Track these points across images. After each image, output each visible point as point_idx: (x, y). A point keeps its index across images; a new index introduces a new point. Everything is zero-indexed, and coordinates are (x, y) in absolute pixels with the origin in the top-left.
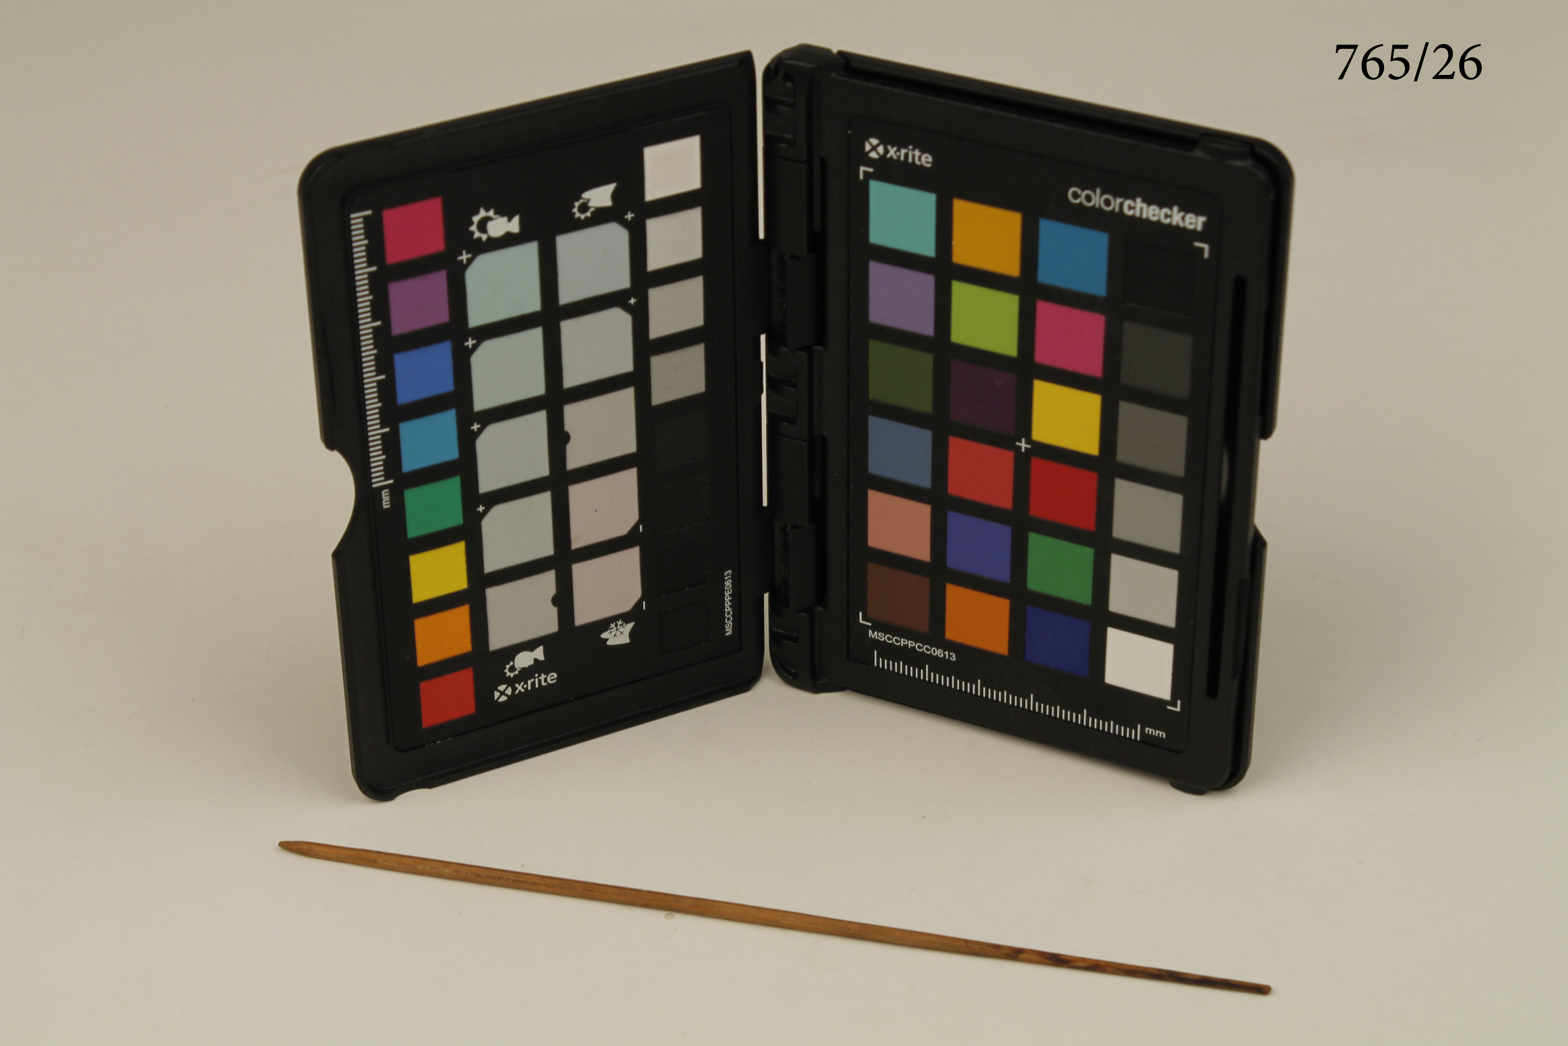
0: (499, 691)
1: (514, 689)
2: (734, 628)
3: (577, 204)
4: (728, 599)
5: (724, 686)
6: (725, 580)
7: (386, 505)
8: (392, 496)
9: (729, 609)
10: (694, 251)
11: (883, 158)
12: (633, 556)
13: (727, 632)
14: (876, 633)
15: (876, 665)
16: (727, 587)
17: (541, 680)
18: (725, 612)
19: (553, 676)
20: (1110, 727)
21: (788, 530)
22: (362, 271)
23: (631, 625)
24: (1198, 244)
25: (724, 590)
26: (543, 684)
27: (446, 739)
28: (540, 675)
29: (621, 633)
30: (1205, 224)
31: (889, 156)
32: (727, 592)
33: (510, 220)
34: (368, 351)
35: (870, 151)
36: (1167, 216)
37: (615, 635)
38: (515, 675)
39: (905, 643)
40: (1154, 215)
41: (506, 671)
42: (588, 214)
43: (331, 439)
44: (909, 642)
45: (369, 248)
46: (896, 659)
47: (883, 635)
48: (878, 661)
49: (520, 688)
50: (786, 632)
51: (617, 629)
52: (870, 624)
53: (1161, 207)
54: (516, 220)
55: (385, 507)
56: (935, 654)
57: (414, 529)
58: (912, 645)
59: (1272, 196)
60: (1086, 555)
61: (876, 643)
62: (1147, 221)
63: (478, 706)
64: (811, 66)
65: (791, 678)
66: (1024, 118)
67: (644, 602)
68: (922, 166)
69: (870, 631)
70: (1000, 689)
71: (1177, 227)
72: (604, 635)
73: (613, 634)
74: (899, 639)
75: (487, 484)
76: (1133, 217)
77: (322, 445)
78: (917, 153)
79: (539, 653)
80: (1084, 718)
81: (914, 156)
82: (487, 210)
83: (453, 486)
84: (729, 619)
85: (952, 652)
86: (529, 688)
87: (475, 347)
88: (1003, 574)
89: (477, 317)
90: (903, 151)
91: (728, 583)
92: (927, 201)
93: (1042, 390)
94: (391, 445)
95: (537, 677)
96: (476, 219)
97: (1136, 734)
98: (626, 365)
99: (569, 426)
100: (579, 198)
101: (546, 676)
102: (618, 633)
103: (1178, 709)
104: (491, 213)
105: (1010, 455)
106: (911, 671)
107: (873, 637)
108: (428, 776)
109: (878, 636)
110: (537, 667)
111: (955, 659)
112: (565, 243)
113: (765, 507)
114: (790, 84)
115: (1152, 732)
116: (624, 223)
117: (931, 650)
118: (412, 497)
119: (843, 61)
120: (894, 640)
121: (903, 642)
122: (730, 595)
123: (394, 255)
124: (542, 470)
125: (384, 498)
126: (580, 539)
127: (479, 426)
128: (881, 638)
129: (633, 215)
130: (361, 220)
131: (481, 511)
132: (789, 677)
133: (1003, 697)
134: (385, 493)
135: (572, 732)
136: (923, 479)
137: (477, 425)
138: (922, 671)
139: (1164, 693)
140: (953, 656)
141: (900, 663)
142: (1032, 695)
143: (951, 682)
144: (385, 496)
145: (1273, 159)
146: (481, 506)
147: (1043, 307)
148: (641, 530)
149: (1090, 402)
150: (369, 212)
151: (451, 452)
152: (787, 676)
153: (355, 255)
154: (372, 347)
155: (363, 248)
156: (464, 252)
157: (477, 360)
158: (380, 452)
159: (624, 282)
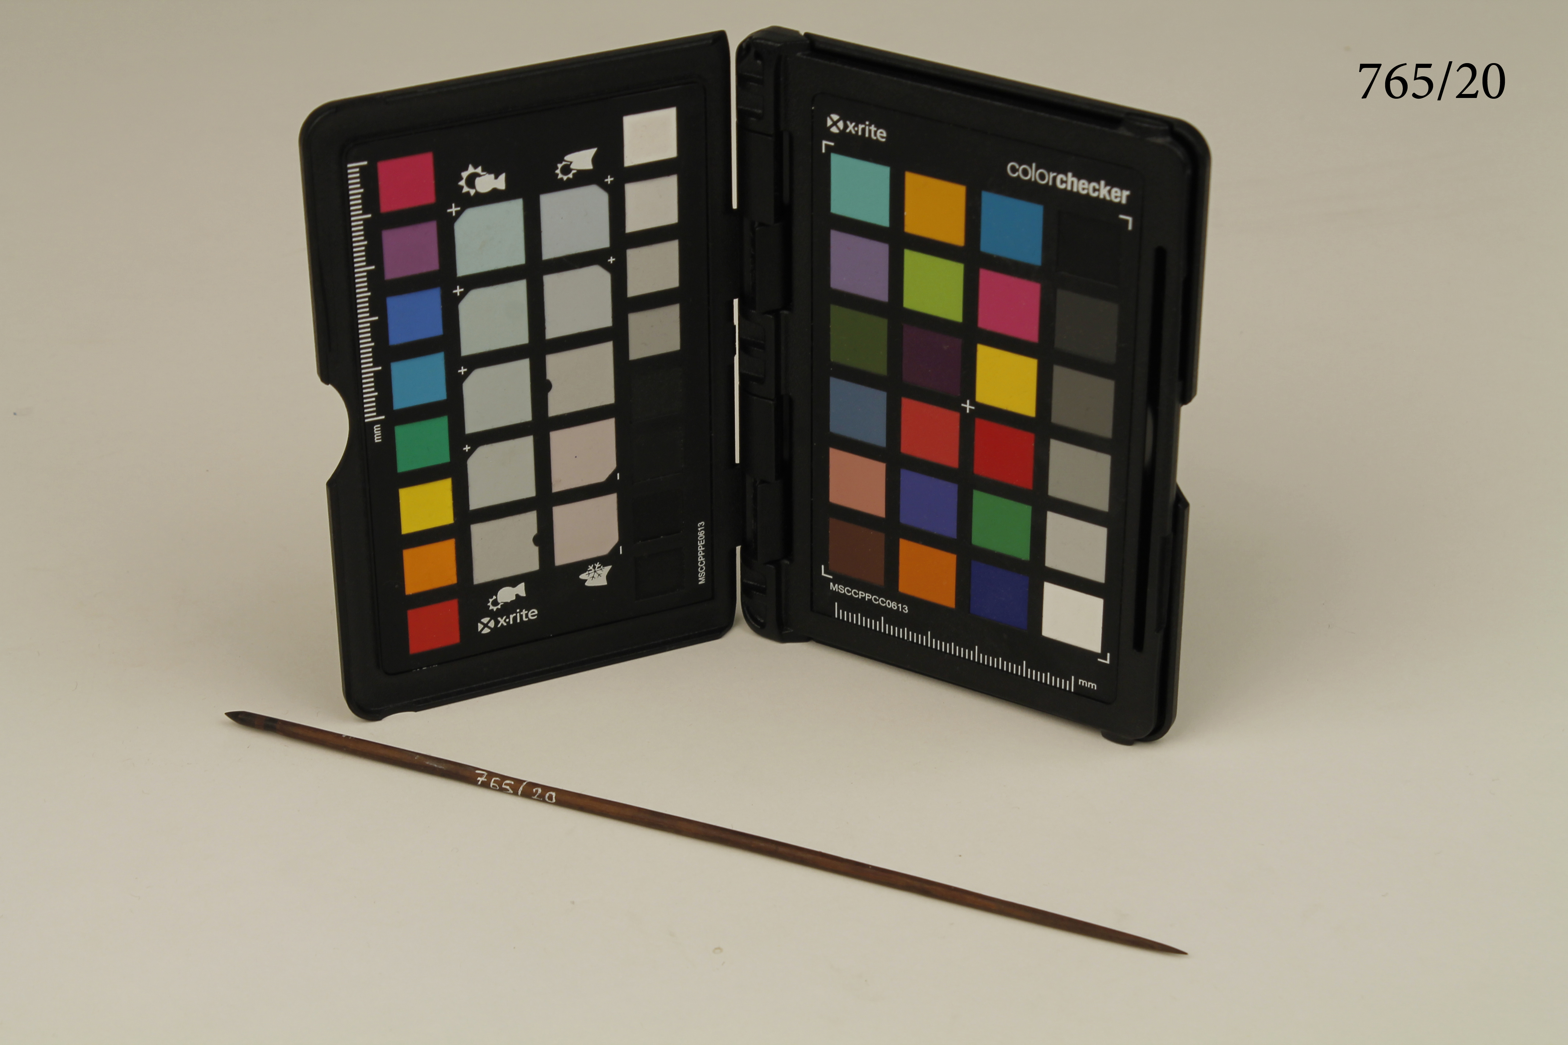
0: (482, 623)
1: (497, 622)
3: (560, 166)
4: (701, 549)
5: (696, 632)
6: (698, 531)
7: (377, 439)
8: (383, 430)
9: (702, 559)
10: (670, 216)
11: (843, 132)
12: (611, 501)
13: (701, 581)
14: (836, 585)
15: (836, 616)
16: (700, 538)
17: (522, 615)
18: (698, 562)
19: (534, 612)
20: (1047, 678)
21: (757, 485)
22: (358, 218)
23: (609, 568)
24: (1122, 217)
25: (698, 540)
26: (525, 619)
27: (432, 665)
28: (521, 611)
29: (599, 575)
30: (1128, 197)
31: (848, 131)
32: (700, 543)
33: (496, 178)
34: (363, 293)
35: (831, 126)
36: (1095, 190)
37: (593, 577)
38: (497, 609)
39: (862, 596)
40: (1084, 189)
41: (489, 604)
42: (571, 176)
43: (326, 375)
44: (867, 594)
45: (363, 197)
46: (854, 611)
47: (843, 587)
48: (839, 613)
49: (502, 621)
50: (756, 584)
51: (595, 572)
52: (831, 577)
53: (1090, 182)
54: (503, 177)
55: (376, 441)
56: (890, 607)
57: (404, 464)
58: (869, 598)
59: (1189, 172)
60: (1025, 512)
61: (837, 596)
62: (1078, 193)
63: (462, 637)
64: (779, 45)
66: (968, 96)
67: (621, 547)
68: (877, 140)
69: (831, 584)
70: (947, 641)
71: (1104, 200)
72: (583, 576)
73: (591, 575)
74: (857, 592)
75: (473, 425)
77: (318, 379)
78: (873, 128)
79: (521, 590)
80: (1024, 670)
81: (870, 131)
82: (476, 167)
83: (441, 425)
84: (702, 569)
85: (904, 605)
86: (511, 623)
87: (463, 295)
88: (950, 531)
89: (465, 267)
90: (861, 126)
91: (701, 534)
92: (883, 173)
93: (985, 354)
94: (383, 382)
95: (518, 612)
96: (465, 175)
97: (1070, 685)
98: (604, 319)
99: (551, 374)
100: (561, 160)
101: (527, 612)
102: (596, 575)
103: (1108, 662)
104: (479, 170)
105: (956, 416)
106: (868, 623)
107: (834, 589)
108: (414, 700)
109: (838, 588)
110: (519, 603)
111: (907, 611)
112: (549, 202)
113: (738, 464)
114: (759, 62)
115: (1085, 683)
116: (604, 186)
117: (886, 602)
118: (402, 432)
119: (808, 42)
120: (852, 592)
121: (861, 595)
122: (703, 546)
123: (388, 204)
124: (525, 415)
125: (375, 432)
126: (560, 483)
127: (466, 370)
128: (842, 591)
129: (612, 179)
130: (357, 170)
131: (467, 451)
132: (758, 627)
133: (950, 648)
134: (377, 428)
135: (552, 667)
136: (879, 439)
137: (464, 368)
138: (878, 622)
139: (1095, 646)
140: (906, 609)
141: (858, 615)
142: (977, 647)
143: (904, 633)
144: (377, 431)
145: (1191, 138)
146: (467, 446)
147: (985, 275)
148: (618, 478)
149: (1028, 366)
150: (365, 163)
151: (439, 393)
152: (756, 626)
153: (352, 203)
154: (366, 289)
155: (359, 196)
156: (453, 205)
157: (464, 308)
158: (373, 389)
159: (604, 242)
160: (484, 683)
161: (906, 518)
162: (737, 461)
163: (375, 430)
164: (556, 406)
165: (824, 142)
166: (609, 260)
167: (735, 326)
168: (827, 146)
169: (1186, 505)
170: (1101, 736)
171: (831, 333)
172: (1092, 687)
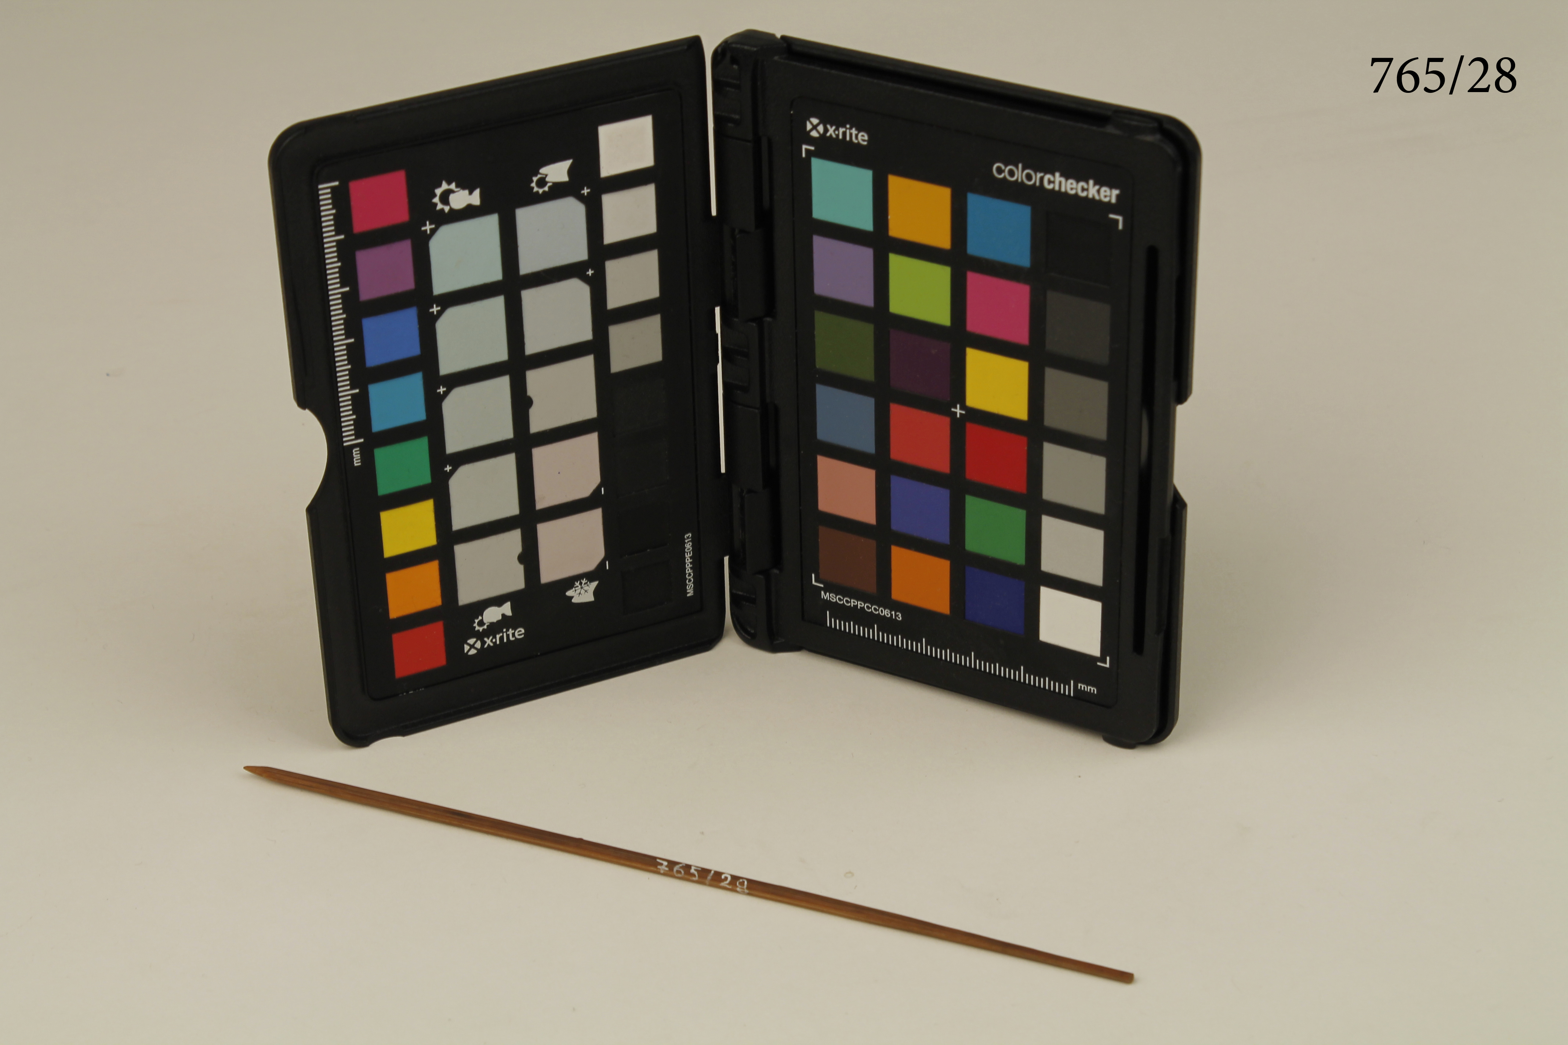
0: (469, 644)
1: (483, 643)
3: (535, 179)
4: (688, 561)
5: (686, 645)
7: (357, 463)
8: (362, 454)
10: (648, 225)
11: (823, 136)
12: (595, 517)
13: (689, 593)
14: (828, 594)
15: (828, 625)
17: (509, 634)
18: (686, 574)
19: (520, 631)
20: (1045, 683)
21: (744, 494)
22: (331, 239)
23: (595, 584)
24: (1112, 216)
25: (685, 552)
26: (511, 638)
27: (419, 689)
28: (508, 630)
29: (586, 591)
30: (1118, 197)
31: (828, 134)
32: (687, 554)
33: (471, 193)
34: (337, 316)
35: (811, 130)
36: (1083, 189)
37: (580, 593)
38: (484, 629)
39: (854, 604)
40: (1072, 189)
41: (475, 625)
42: (546, 189)
43: (304, 399)
44: (859, 602)
45: (336, 217)
46: (847, 619)
47: (835, 596)
48: (830, 621)
49: (488, 642)
50: (745, 594)
51: (582, 588)
53: (1078, 181)
54: (477, 192)
55: (356, 465)
56: (883, 614)
57: (385, 487)
58: (861, 606)
59: (1179, 169)
60: (1019, 516)
61: (828, 604)
62: (1066, 193)
63: (449, 658)
64: (755, 49)
65: (749, 638)
66: (951, 97)
67: (607, 562)
68: (859, 143)
69: (822, 592)
70: (943, 647)
71: (1093, 199)
72: (569, 593)
73: (578, 592)
74: (849, 600)
75: (453, 445)
76: (1053, 190)
77: (294, 404)
78: (854, 131)
79: (507, 609)
80: (1021, 675)
81: (851, 135)
82: (449, 183)
83: (420, 447)
84: (690, 581)
85: (898, 611)
87: (440, 313)
88: (943, 536)
89: (441, 285)
90: (841, 130)
91: (688, 546)
92: (864, 177)
93: (975, 358)
94: (361, 405)
95: (505, 632)
96: (438, 191)
97: (1069, 690)
98: (586, 334)
99: (532, 390)
100: (536, 173)
102: (583, 591)
103: (1108, 665)
104: (453, 186)
105: (947, 420)
106: (861, 631)
107: (825, 598)
108: (403, 724)
109: (830, 597)
110: (505, 622)
111: (901, 618)
112: (524, 216)
113: (723, 474)
114: (735, 67)
115: (1084, 688)
116: (581, 198)
117: (879, 610)
118: (381, 455)
119: (785, 45)
120: (844, 600)
121: (853, 602)
122: (691, 558)
123: (361, 224)
124: (507, 432)
125: (355, 456)
126: (544, 499)
127: (445, 389)
128: (833, 599)
129: (589, 190)
130: (329, 190)
131: (449, 471)
133: (946, 655)
134: (356, 451)
135: (540, 686)
136: (868, 445)
137: (443, 388)
138: (871, 630)
139: (1094, 650)
140: (901, 616)
141: (851, 624)
142: (975, 653)
143: (898, 641)
144: (356, 454)
145: (1179, 134)
146: (448, 466)
147: (973, 279)
148: (603, 493)
149: (1019, 369)
150: (336, 183)
151: (419, 414)
152: (746, 636)
153: (324, 224)
154: (341, 311)
155: (332, 217)
156: (428, 223)
157: (442, 326)
158: (351, 412)
159: (582, 254)
160: (476, 706)
161: (898, 524)
162: (723, 469)
163: (354, 453)
165: (803, 146)
166: (587, 273)
167: (717, 335)
168: (807, 150)
169: (1184, 505)
170: (1103, 740)
171: (816, 340)
172: (1093, 692)
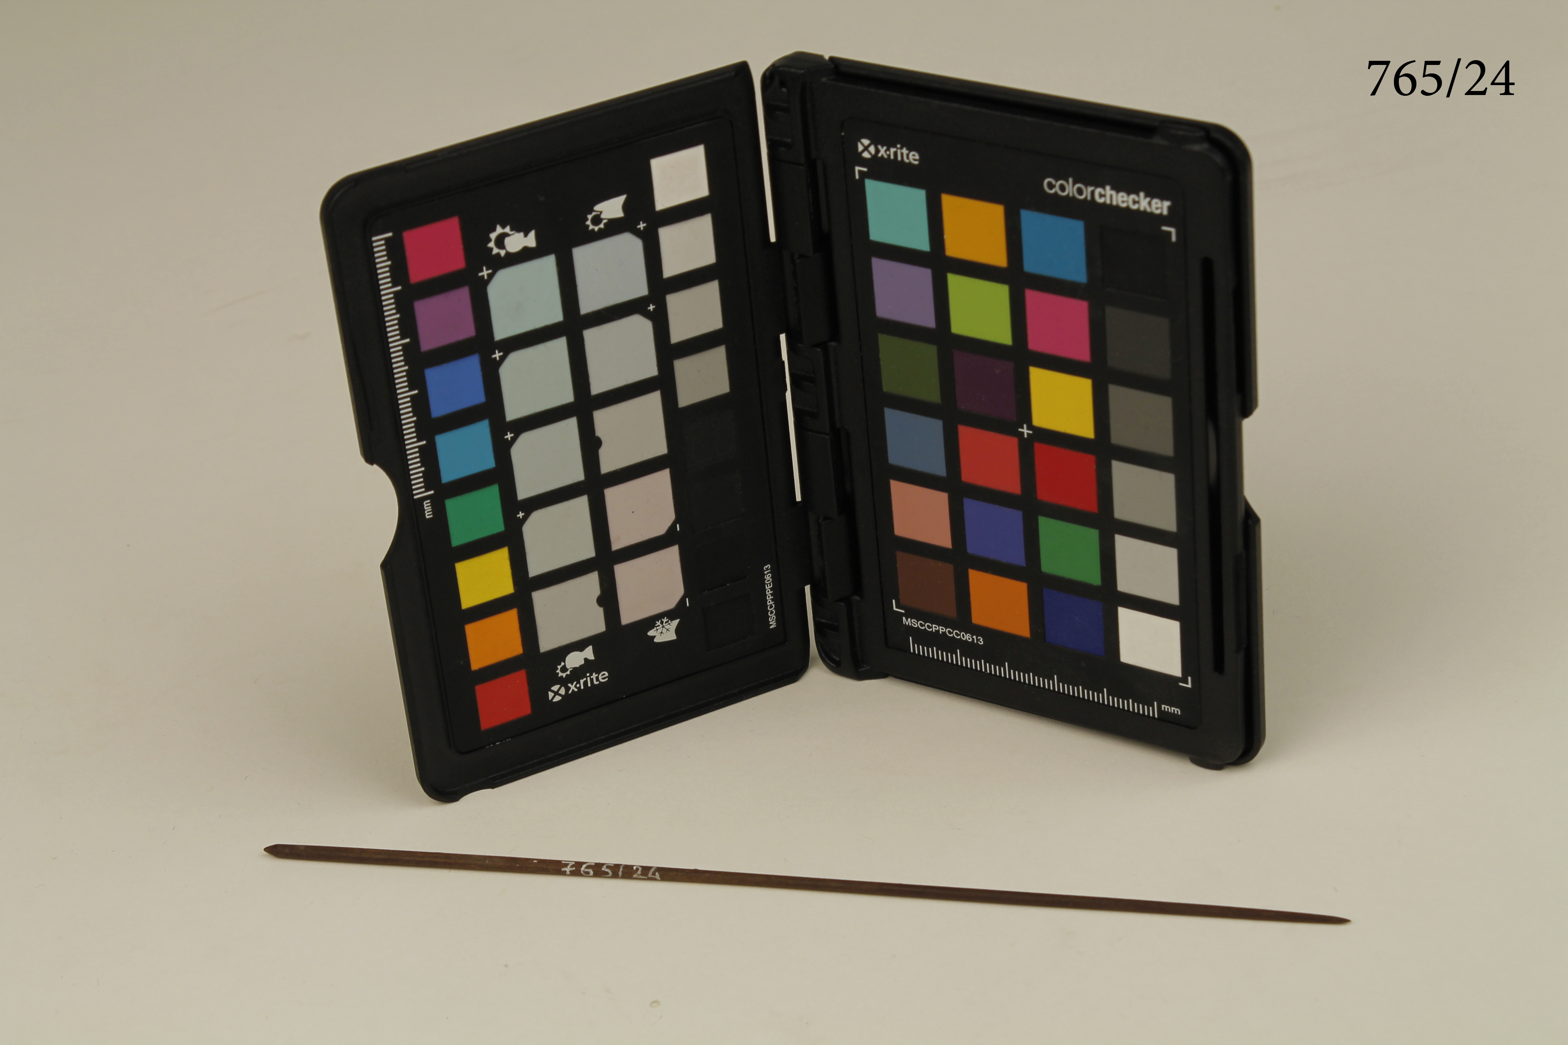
2: (777, 621)
4: (769, 592)
5: (772, 678)
6: (765, 574)
7: (429, 515)
8: (433, 506)
9: (771, 603)
10: (707, 256)
12: (672, 554)
13: (772, 625)
14: (910, 620)
15: (912, 651)
16: (768, 581)
18: (767, 606)
20: (1130, 705)
21: (820, 522)
22: (388, 291)
24: (1165, 228)
27: (505, 740)
30: (1169, 208)
32: (768, 586)
33: (526, 235)
34: (400, 368)
36: (1135, 202)
39: (937, 629)
43: (371, 453)
44: (940, 627)
45: (392, 269)
46: (930, 645)
47: (916, 621)
48: (914, 648)
50: (829, 622)
52: (903, 611)
53: (1129, 194)
55: (427, 517)
56: (964, 639)
57: (457, 538)
58: (943, 631)
59: (1229, 178)
60: (1091, 536)
61: (911, 630)
62: (1117, 207)
63: (534, 706)
64: (802, 72)
66: (999, 113)
67: (687, 599)
69: (904, 618)
70: (1026, 671)
71: (1145, 212)
74: (931, 626)
75: (524, 491)
76: (1104, 204)
77: (362, 460)
80: (1105, 698)
82: (503, 227)
83: (492, 493)
84: (772, 612)
85: (979, 636)
87: (503, 359)
88: (1018, 558)
89: (501, 331)
91: (768, 578)
92: (918, 197)
93: (1038, 377)
94: (429, 456)
96: (493, 236)
97: (1153, 711)
98: (651, 370)
99: (600, 431)
100: (591, 211)
102: (664, 630)
103: (1190, 686)
104: (507, 230)
105: (1015, 441)
106: (945, 656)
107: (907, 624)
108: (490, 777)
109: (911, 622)
110: (588, 667)
111: (982, 643)
112: (582, 255)
113: (799, 502)
114: (784, 90)
115: (1168, 709)
116: (637, 233)
117: (961, 635)
118: (453, 506)
119: (833, 66)
120: (926, 626)
121: (935, 628)
123: (417, 274)
124: (578, 474)
125: (426, 508)
126: (619, 540)
127: (512, 435)
128: (915, 625)
129: (645, 225)
130: (383, 242)
131: (521, 517)
132: (834, 665)
133: (1030, 678)
134: (426, 503)
135: (628, 728)
136: (939, 468)
137: (510, 434)
138: (954, 655)
139: (1175, 670)
140: (981, 640)
141: (933, 649)
142: (1055, 676)
143: (981, 665)
144: (427, 507)
145: (1229, 143)
146: (520, 512)
147: (1032, 297)
148: (678, 530)
149: (1083, 387)
150: (390, 234)
151: (488, 462)
152: (832, 664)
153: (380, 277)
154: (403, 363)
155: (387, 269)
156: (484, 268)
157: (505, 371)
158: (419, 465)
159: (642, 290)
160: (560, 752)
161: (973, 547)
162: (799, 498)
163: (425, 505)
164: (608, 463)
165: (857, 168)
166: (649, 308)
167: (784, 362)
168: (860, 172)
169: (1257, 520)
170: (1190, 761)
171: (882, 363)
172: (1176, 712)
